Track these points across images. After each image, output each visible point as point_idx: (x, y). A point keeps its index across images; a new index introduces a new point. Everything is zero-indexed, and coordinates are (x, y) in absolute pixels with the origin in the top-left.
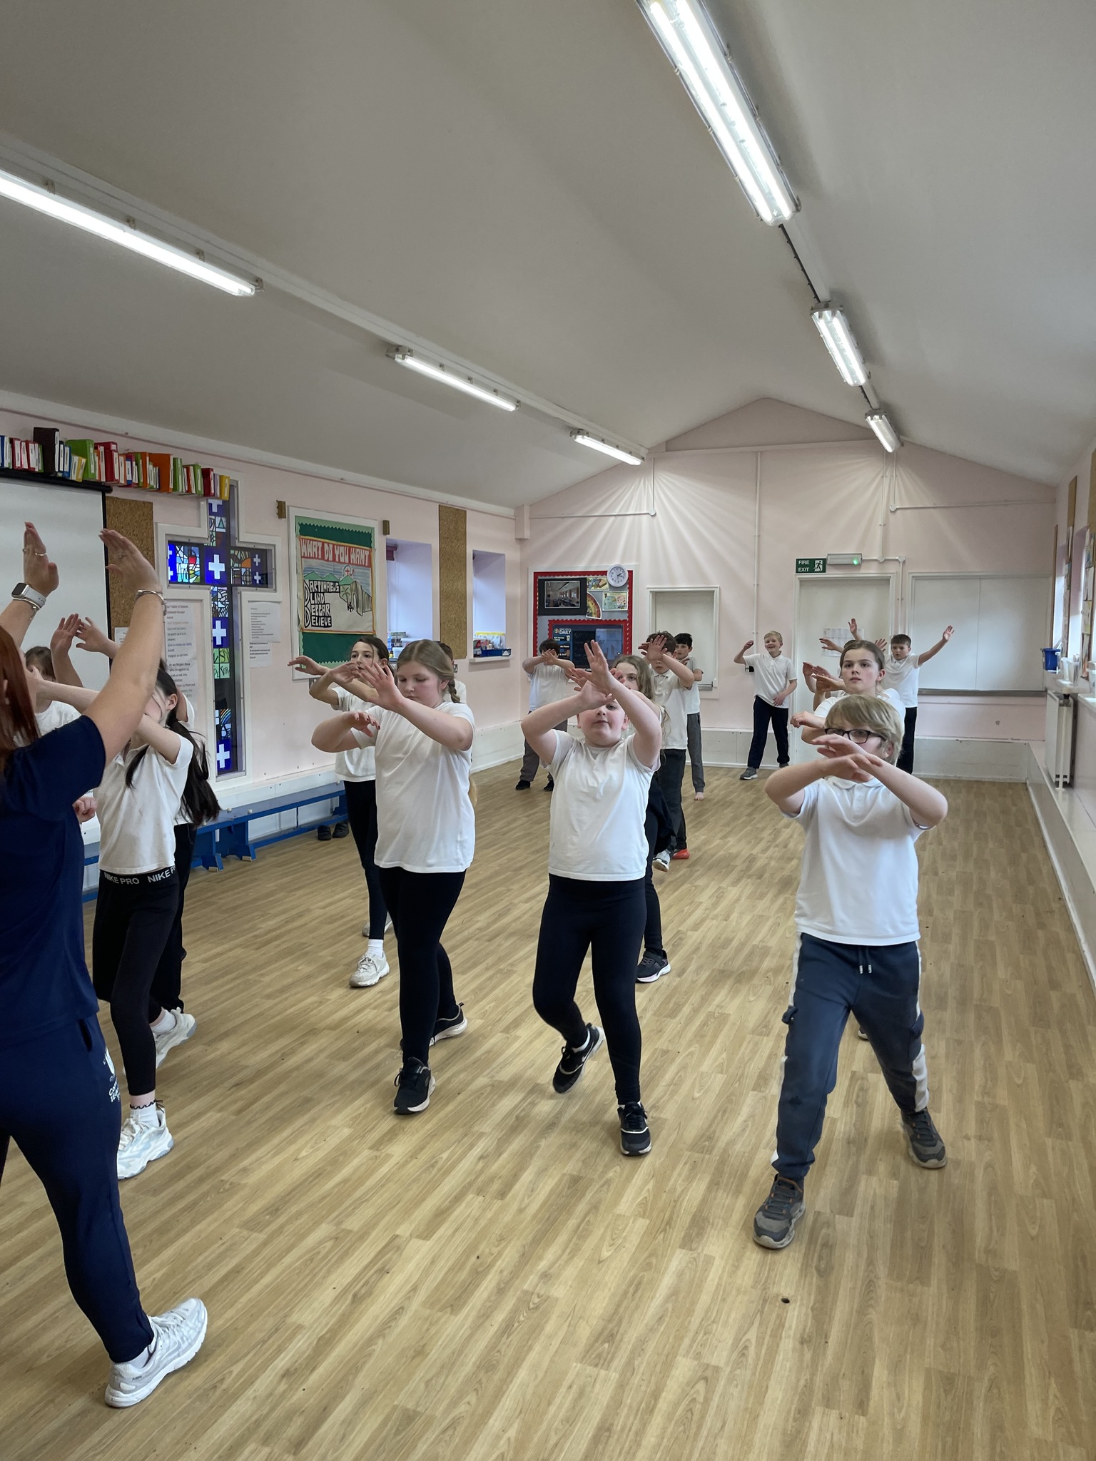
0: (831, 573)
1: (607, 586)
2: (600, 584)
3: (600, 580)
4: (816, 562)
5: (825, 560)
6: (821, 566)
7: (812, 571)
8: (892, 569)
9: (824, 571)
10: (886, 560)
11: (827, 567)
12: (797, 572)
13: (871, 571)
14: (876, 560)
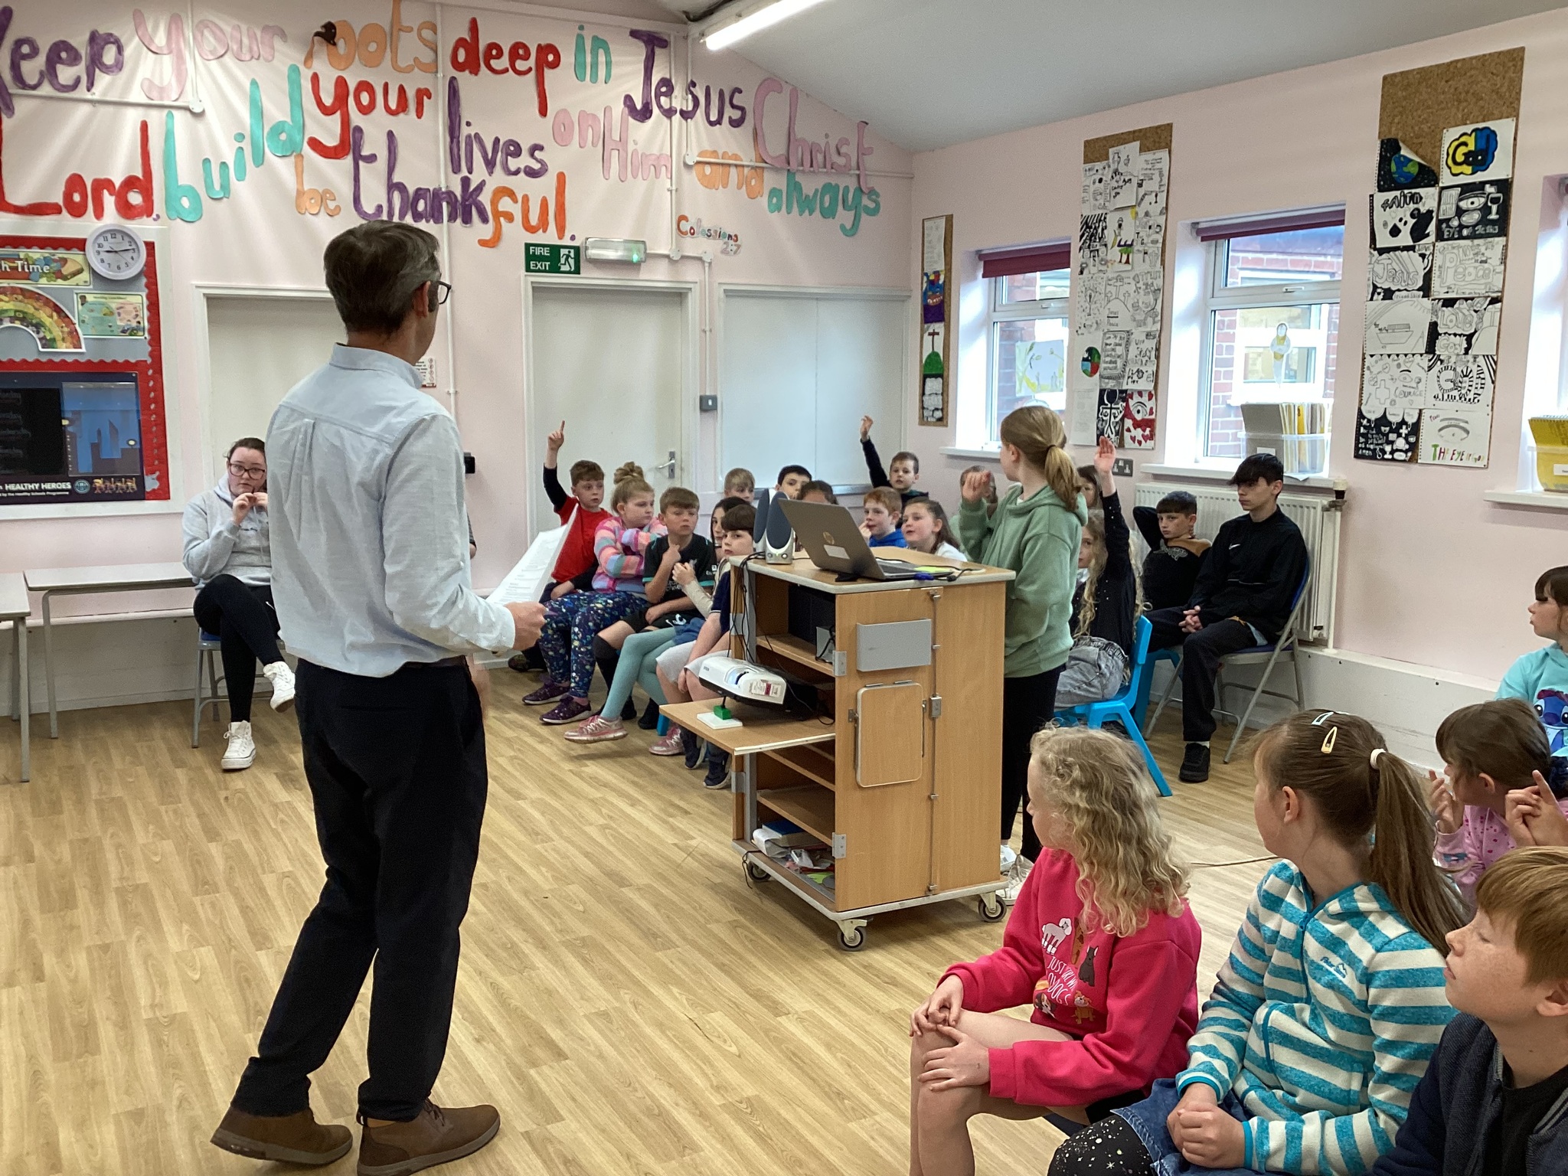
0: (589, 277)
1: (85, 276)
2: (66, 271)
3: (64, 261)
4: (563, 252)
5: (577, 249)
6: (572, 261)
7: (555, 269)
8: (691, 274)
9: (577, 271)
10: (683, 257)
11: (582, 264)
12: (528, 269)
13: (656, 276)
14: (667, 257)
